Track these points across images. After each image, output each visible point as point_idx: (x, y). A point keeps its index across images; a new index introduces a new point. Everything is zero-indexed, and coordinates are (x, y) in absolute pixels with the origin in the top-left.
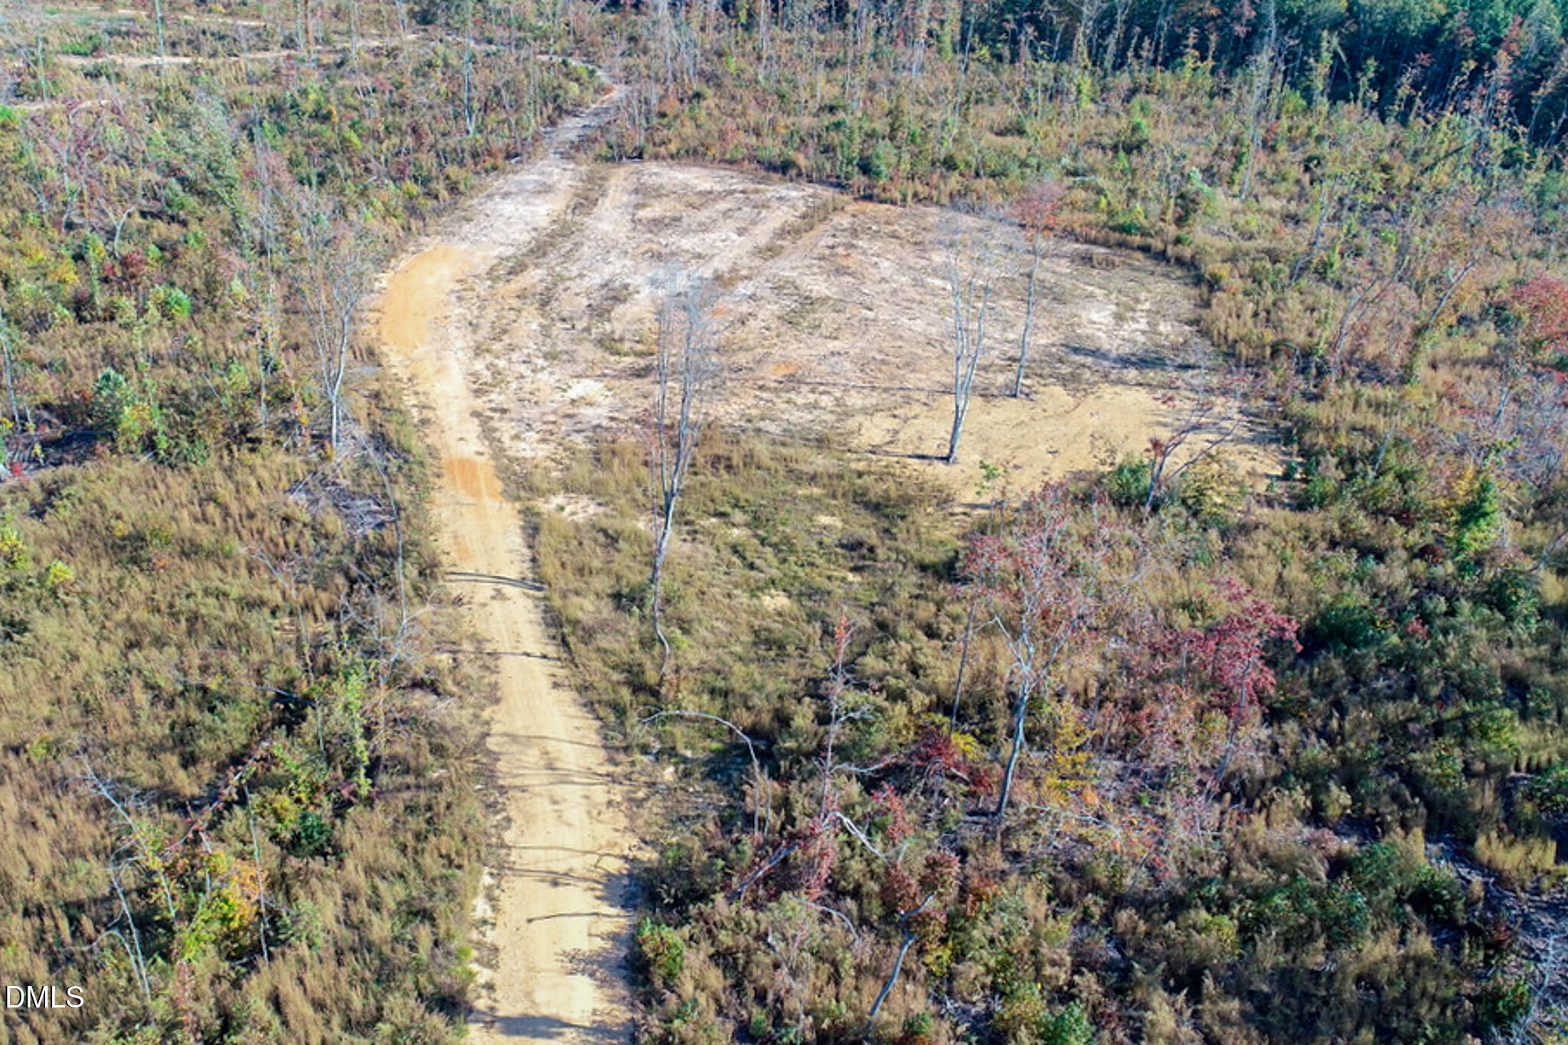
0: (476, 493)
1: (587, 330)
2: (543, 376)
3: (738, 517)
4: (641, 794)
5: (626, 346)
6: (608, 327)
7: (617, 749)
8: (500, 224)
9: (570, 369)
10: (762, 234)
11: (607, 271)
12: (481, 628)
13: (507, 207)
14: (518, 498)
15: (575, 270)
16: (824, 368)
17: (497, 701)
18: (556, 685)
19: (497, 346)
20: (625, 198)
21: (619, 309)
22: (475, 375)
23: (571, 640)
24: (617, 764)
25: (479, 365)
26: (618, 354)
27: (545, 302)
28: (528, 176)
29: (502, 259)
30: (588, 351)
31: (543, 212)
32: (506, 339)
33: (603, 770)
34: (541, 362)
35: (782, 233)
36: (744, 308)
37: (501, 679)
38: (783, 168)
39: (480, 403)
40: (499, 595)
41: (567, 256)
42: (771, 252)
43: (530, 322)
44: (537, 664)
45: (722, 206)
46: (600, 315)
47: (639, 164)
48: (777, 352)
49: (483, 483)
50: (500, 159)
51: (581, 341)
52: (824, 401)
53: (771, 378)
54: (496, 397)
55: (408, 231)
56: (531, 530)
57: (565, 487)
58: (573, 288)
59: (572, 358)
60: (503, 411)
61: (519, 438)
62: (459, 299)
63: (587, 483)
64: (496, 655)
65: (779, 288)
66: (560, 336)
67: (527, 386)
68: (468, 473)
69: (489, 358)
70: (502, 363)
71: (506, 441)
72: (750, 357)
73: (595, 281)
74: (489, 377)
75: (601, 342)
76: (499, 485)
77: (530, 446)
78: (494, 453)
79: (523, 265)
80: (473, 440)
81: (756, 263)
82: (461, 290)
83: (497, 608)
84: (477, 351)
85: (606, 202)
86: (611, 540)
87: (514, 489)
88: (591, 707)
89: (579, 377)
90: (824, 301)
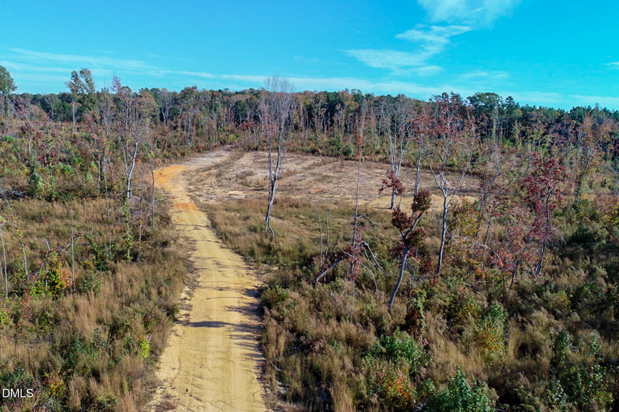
0: (189, 209)
1: (236, 181)
2: (217, 189)
3: (302, 216)
4: (263, 272)
5: (252, 185)
6: (244, 181)
7: (252, 262)
8: (201, 162)
9: (229, 189)
10: (306, 164)
11: (243, 170)
12: (188, 235)
13: (204, 159)
14: (207, 211)
15: (231, 170)
16: (334, 190)
17: (195, 250)
18: (222, 248)
19: (198, 184)
20: (251, 158)
21: (248, 177)
22: (189, 189)
23: (229, 237)
24: (251, 265)
25: (191, 187)
26: (248, 186)
27: (218, 175)
28: (213, 154)
29: (201, 168)
30: (236, 185)
31: (218, 160)
32: (202, 183)
33: (246, 266)
34: (216, 187)
35: (313, 165)
36: (300, 178)
37: (197, 246)
38: (313, 152)
39: (190, 194)
40: (196, 229)
41: (227, 168)
42: (309, 168)
43: (212, 180)
44: (213, 244)
45: (289, 159)
46: (241, 178)
47: (256, 152)
48: (315, 187)
49: (191, 208)
50: (201, 149)
51: (233, 183)
52: (336, 196)
53: (313, 191)
54: (197, 193)
55: (164, 161)
56: (211, 217)
57: (227, 210)
58: (230, 173)
59: (230, 186)
60: (200, 196)
61: (207, 201)
62: (183, 175)
63: (236, 207)
64: (195, 241)
65: (314, 174)
66: (224, 182)
67: (211, 191)
68: (185, 206)
69: (195, 186)
70: (200, 187)
71: (201, 201)
72: (303, 187)
73: (239, 172)
74: (195, 189)
75: (242, 183)
76: (198, 208)
77: (211, 202)
78: (195, 202)
79: (210, 169)
80: (187, 200)
81: (304, 170)
82: (184, 173)
83: (196, 231)
84: (190, 184)
85: (243, 159)
86: (247, 218)
87: (204, 209)
88: (239, 253)
89: (232, 190)
90: (333, 177)
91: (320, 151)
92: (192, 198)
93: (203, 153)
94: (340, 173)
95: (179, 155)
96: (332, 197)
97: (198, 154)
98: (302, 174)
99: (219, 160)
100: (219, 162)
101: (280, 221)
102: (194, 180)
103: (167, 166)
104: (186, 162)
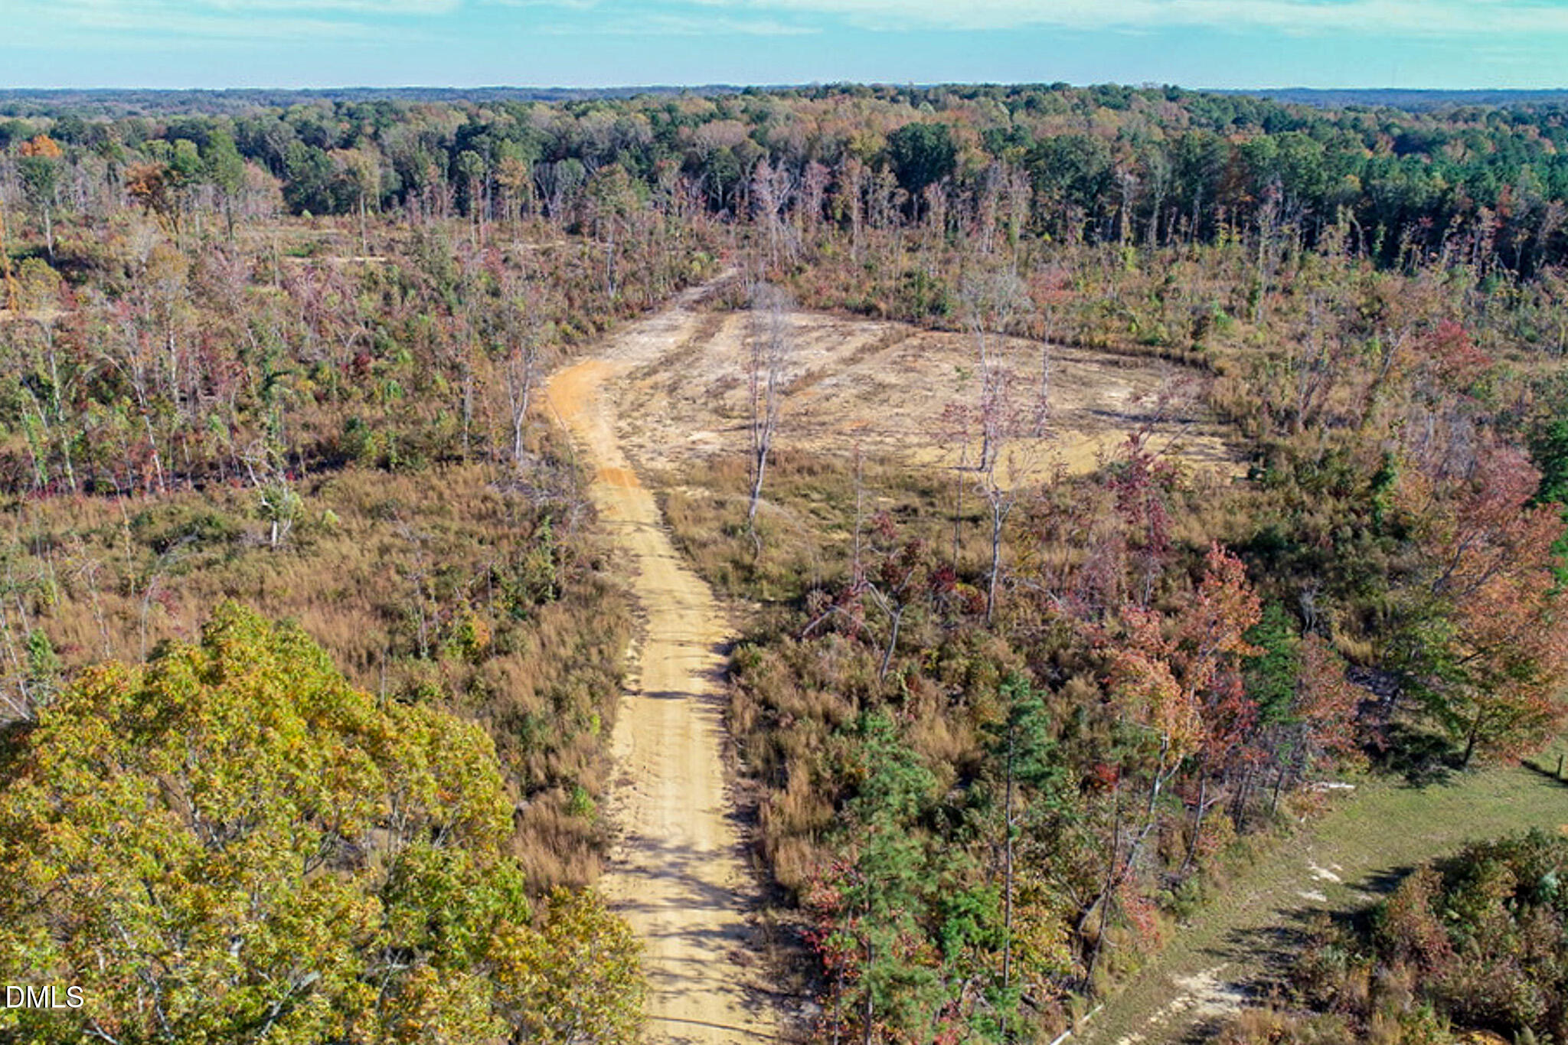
0: (623, 484)
1: (706, 404)
2: (673, 429)
3: (815, 496)
4: (738, 614)
5: (735, 413)
6: (721, 402)
7: (723, 595)
8: (637, 348)
9: (691, 425)
10: (847, 350)
11: (720, 373)
12: (627, 544)
13: (644, 339)
14: (653, 488)
15: (696, 373)
16: (890, 423)
17: (639, 574)
18: (680, 569)
19: (635, 414)
20: (737, 332)
21: (728, 394)
22: (620, 429)
23: (691, 548)
24: (722, 602)
25: (623, 424)
26: (729, 417)
27: (672, 389)
28: (660, 321)
29: (638, 368)
30: (704, 416)
31: (671, 341)
32: (642, 410)
33: (714, 603)
34: (669, 422)
35: (863, 349)
36: (829, 391)
37: (642, 566)
38: (868, 311)
39: (623, 443)
40: (639, 530)
41: (689, 366)
42: (853, 360)
43: (661, 401)
44: (667, 561)
45: (815, 334)
46: (715, 396)
47: (746, 313)
48: (852, 415)
49: (626, 480)
50: (636, 311)
51: (700, 410)
52: (888, 440)
53: (847, 427)
54: (636, 440)
55: (564, 351)
56: (662, 502)
57: (688, 483)
58: (695, 381)
59: (693, 419)
60: (641, 446)
61: (652, 459)
62: (606, 389)
63: (703, 479)
64: (637, 556)
65: (857, 380)
66: (684, 407)
67: (658, 434)
68: (615, 475)
69: (629, 420)
70: (639, 423)
71: (644, 461)
72: (831, 418)
73: (713, 377)
74: (629, 429)
75: (716, 411)
76: (639, 481)
77: (661, 464)
78: (635, 468)
79: (654, 371)
80: (618, 461)
81: (842, 367)
82: (608, 384)
83: (638, 535)
84: (621, 416)
85: (722, 335)
86: (721, 504)
87: (648, 482)
88: (705, 578)
89: (698, 429)
90: (893, 386)
91: (883, 306)
92: (629, 456)
93: (639, 318)
94: (911, 375)
95: (592, 330)
96: (881, 442)
97: (631, 325)
98: (834, 381)
100: (673, 347)
101: (777, 508)
102: (626, 406)
103: (573, 363)
104: (610, 351)
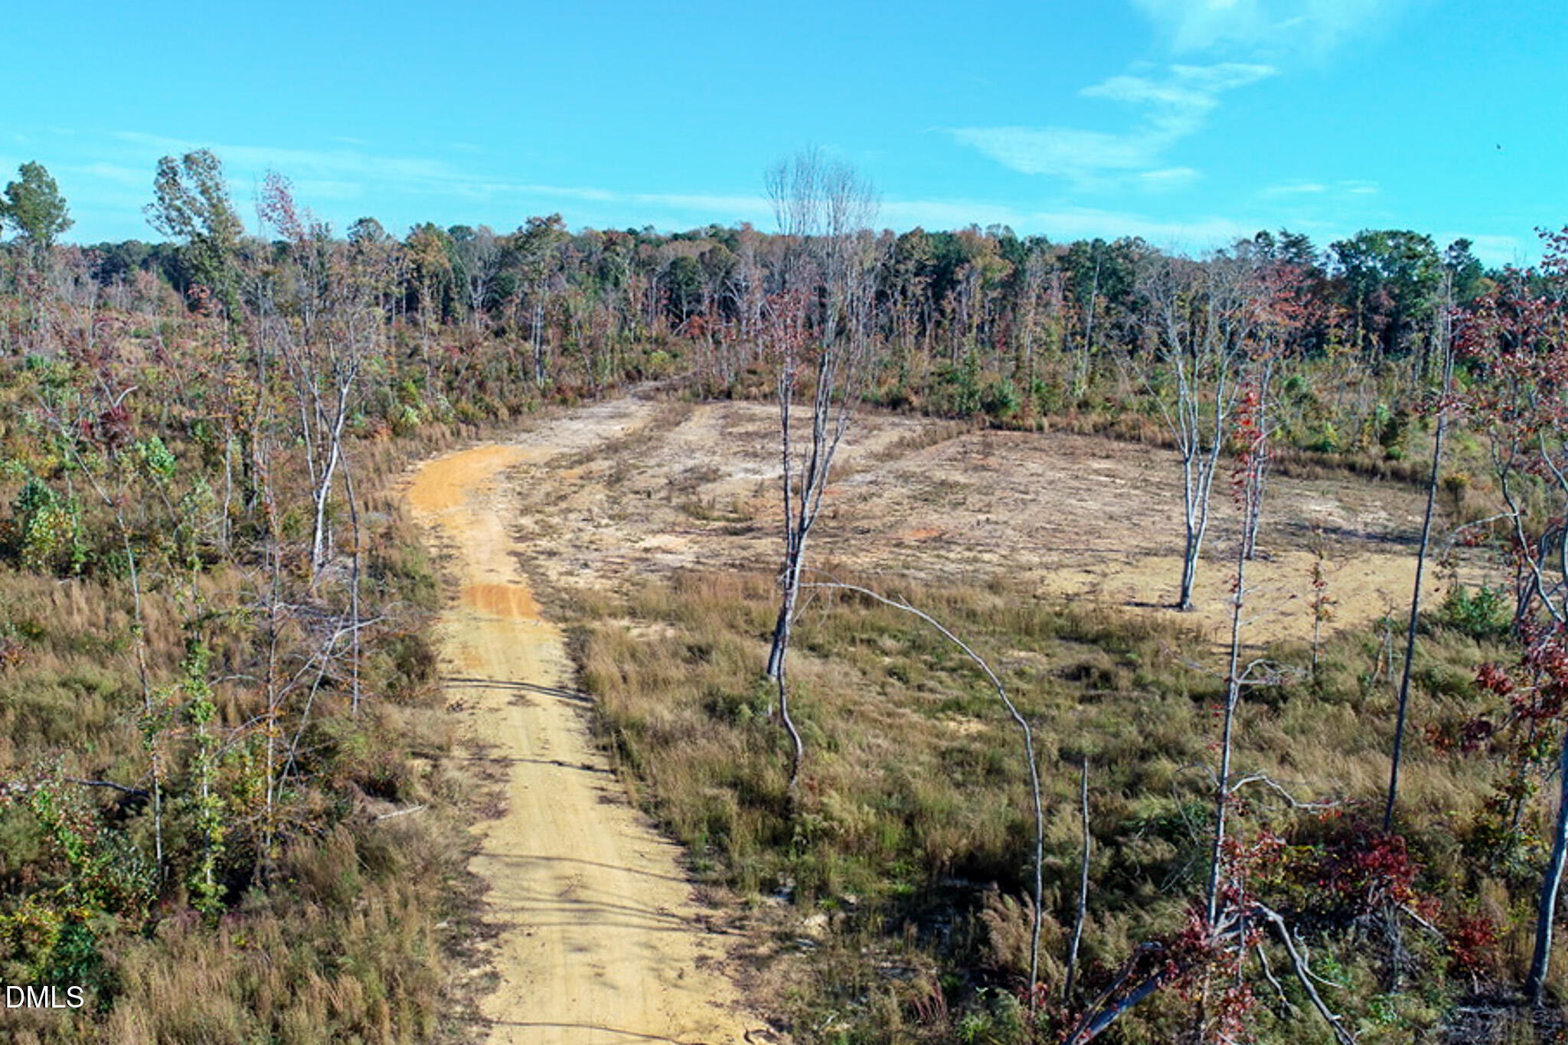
0: (507, 611)
1: (668, 499)
3: (888, 643)
5: (716, 514)
6: (694, 498)
7: (716, 883)
8: (567, 434)
9: (644, 528)
10: (880, 441)
11: (690, 463)
12: (486, 732)
13: (577, 425)
14: (565, 620)
15: (652, 462)
16: (977, 533)
17: (500, 814)
18: (605, 800)
19: (552, 509)
20: (713, 422)
21: (703, 488)
22: (519, 529)
23: (634, 747)
24: (714, 905)
25: (527, 521)
26: (705, 518)
27: (615, 480)
28: (603, 409)
29: (563, 455)
30: (668, 515)
31: (616, 429)
32: (563, 505)
34: (605, 522)
35: (902, 444)
36: (864, 490)
37: (509, 789)
39: (521, 547)
41: (641, 454)
42: (888, 456)
43: (596, 496)
44: (574, 776)
46: (683, 490)
47: (727, 403)
48: (913, 520)
49: (514, 605)
50: (570, 395)
51: (658, 507)
52: (986, 557)
53: (910, 538)
54: (544, 543)
55: (457, 433)
56: (578, 645)
57: (632, 613)
58: (650, 472)
59: (647, 519)
60: (551, 554)
61: (570, 573)
62: (509, 478)
63: (664, 606)
64: (505, 762)
65: (905, 477)
66: (631, 503)
67: (586, 537)
68: (495, 595)
69: (539, 516)
70: (555, 520)
71: (553, 575)
72: (878, 523)
73: (678, 468)
74: (537, 529)
75: (684, 508)
76: (537, 607)
77: (585, 580)
78: (534, 583)
79: (590, 458)
80: (507, 572)
81: (873, 462)
82: (512, 472)
83: (516, 713)
84: (525, 511)
85: (691, 424)
86: (699, 653)
87: (559, 611)
88: (666, 829)
89: (654, 532)
90: (965, 486)
91: (915, 401)
92: (525, 562)
93: (573, 405)
94: (985, 474)
95: (504, 413)
96: (975, 560)
97: (559, 411)
98: (869, 477)
99: (618, 428)
100: (620, 435)
101: (816, 665)
102: (538, 496)
103: (466, 447)
104: (524, 436)
